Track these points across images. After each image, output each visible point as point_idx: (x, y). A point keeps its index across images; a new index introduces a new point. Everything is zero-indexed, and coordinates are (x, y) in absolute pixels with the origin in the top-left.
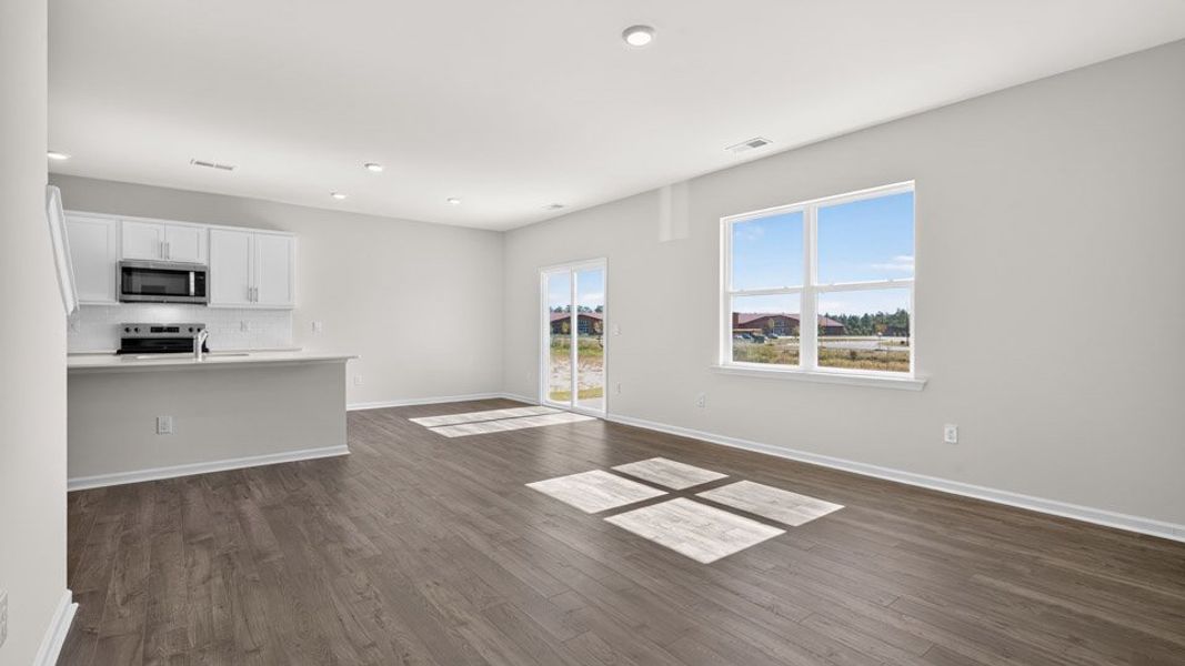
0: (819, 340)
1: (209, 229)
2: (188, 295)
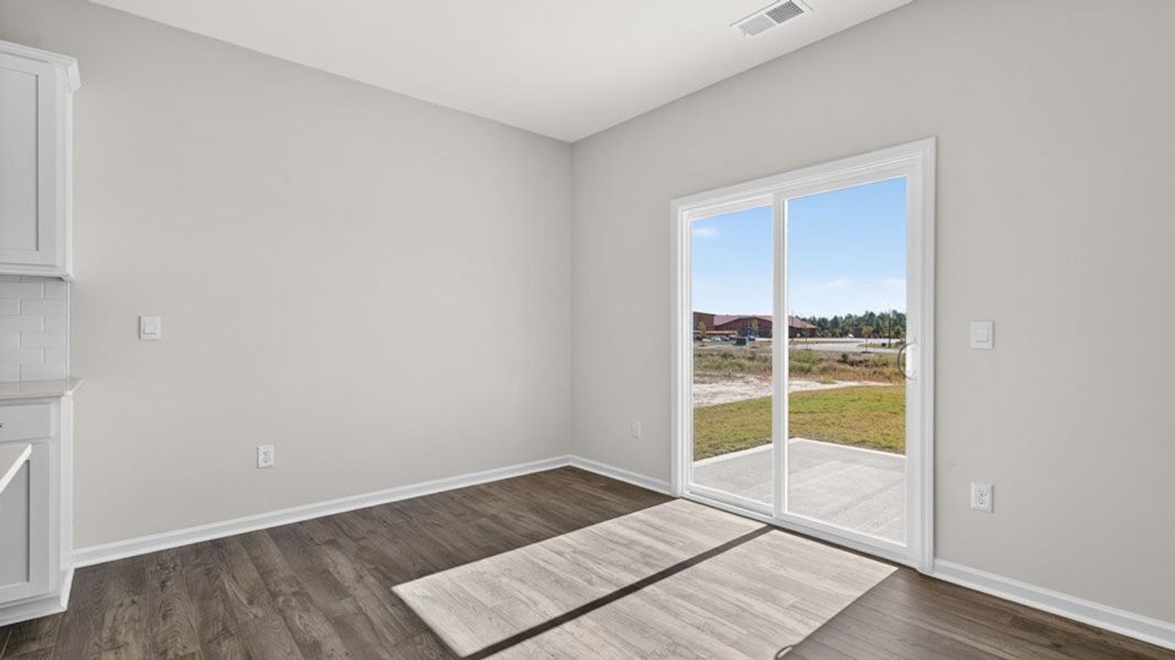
0: (790, 343)
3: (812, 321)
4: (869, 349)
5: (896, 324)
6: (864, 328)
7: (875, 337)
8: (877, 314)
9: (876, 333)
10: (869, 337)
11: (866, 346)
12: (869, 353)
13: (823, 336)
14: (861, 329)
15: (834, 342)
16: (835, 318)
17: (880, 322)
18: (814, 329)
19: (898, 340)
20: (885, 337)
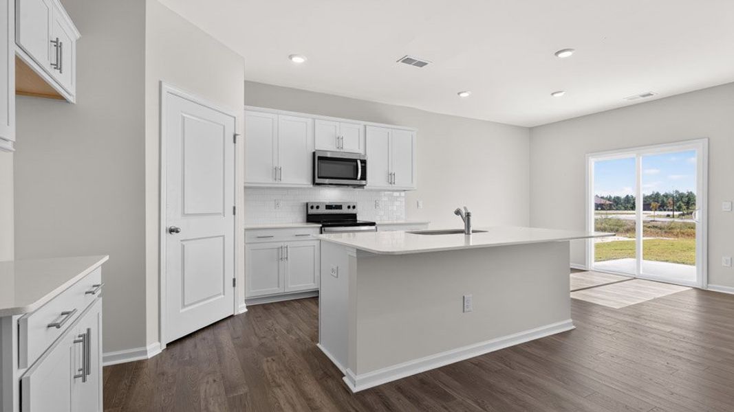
0: (596, 214)
1: (365, 126)
2: (356, 179)
3: (609, 199)
4: (656, 219)
5: (678, 201)
6: (652, 203)
7: (661, 210)
8: (662, 194)
9: (662, 207)
10: (656, 210)
11: (654, 216)
12: (656, 221)
13: (617, 209)
14: (650, 204)
15: (627, 214)
16: (627, 196)
17: (665, 199)
18: (610, 204)
19: (681, 212)
20: (668, 210)
